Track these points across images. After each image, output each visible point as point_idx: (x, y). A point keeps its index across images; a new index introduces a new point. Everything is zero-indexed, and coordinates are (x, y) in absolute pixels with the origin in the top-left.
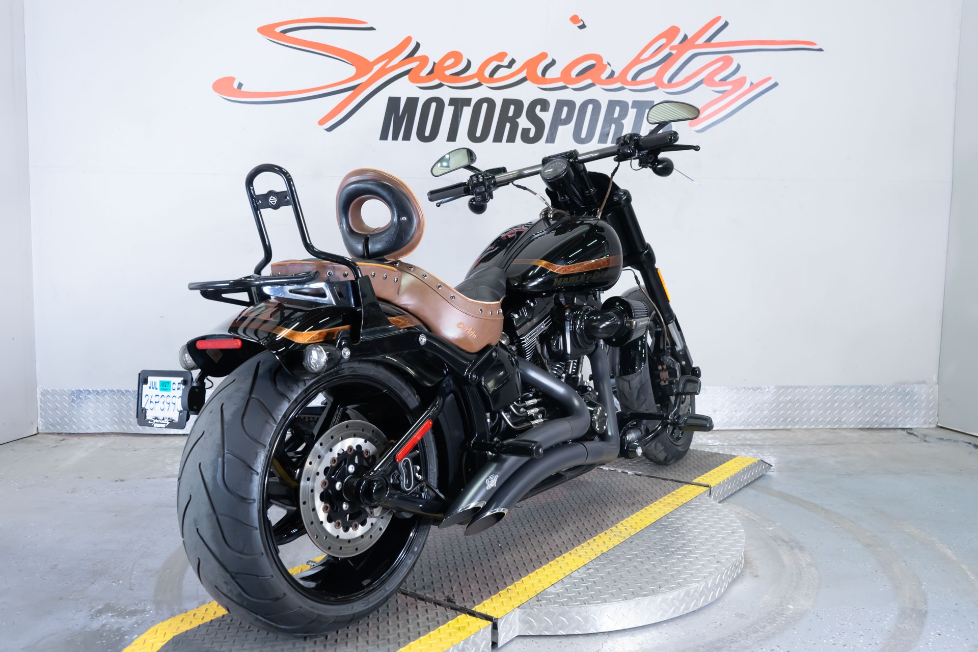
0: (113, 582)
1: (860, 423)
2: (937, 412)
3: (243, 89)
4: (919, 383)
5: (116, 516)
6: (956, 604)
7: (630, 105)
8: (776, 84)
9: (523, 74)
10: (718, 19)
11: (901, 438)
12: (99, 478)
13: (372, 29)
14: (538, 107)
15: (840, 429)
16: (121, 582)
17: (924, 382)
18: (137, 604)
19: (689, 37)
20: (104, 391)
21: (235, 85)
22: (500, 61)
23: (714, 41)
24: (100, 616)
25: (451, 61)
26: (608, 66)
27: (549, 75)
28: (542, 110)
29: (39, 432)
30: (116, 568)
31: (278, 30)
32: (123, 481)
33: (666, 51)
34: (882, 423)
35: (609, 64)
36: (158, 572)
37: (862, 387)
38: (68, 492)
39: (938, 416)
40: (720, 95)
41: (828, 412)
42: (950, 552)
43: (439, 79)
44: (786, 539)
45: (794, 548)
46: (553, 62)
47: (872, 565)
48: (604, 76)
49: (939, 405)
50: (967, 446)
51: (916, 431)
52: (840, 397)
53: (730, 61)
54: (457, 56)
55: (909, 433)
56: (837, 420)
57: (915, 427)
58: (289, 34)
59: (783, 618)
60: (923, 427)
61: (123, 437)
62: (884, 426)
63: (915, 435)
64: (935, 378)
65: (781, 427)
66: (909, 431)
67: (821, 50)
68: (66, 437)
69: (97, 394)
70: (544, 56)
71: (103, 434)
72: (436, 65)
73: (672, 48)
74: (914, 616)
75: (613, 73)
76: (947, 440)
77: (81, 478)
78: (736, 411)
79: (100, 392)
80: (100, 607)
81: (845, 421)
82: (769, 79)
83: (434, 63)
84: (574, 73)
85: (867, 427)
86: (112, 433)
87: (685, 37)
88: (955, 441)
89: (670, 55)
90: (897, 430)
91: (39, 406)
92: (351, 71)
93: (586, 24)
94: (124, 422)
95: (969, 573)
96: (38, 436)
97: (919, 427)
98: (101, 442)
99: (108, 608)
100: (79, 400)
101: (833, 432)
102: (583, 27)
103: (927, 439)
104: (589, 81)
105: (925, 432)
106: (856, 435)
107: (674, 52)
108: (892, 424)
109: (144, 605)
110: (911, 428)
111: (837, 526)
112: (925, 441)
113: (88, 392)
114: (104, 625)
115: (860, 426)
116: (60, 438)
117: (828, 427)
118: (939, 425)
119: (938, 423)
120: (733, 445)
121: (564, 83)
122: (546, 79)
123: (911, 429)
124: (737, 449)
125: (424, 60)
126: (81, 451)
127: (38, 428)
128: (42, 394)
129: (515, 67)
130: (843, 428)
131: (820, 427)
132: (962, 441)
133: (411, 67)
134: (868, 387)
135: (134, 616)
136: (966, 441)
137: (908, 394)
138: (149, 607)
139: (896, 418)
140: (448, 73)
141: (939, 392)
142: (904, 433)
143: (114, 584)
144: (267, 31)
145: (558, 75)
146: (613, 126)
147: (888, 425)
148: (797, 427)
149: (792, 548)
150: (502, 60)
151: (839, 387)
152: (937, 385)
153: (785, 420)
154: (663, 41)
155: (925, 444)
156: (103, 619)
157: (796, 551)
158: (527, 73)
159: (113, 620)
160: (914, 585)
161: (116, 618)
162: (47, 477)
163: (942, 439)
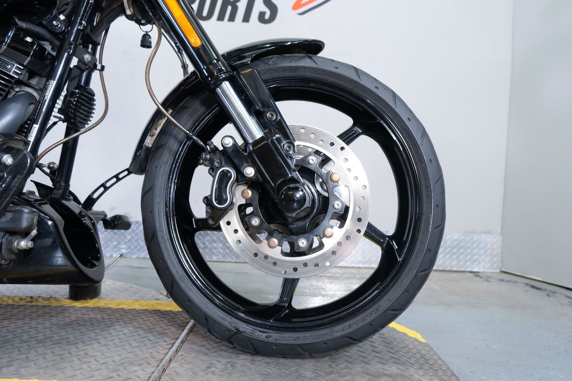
2: (501, 259)
11: (467, 279)
17: (490, 233)
34: (452, 267)
39: (502, 262)
49: (502, 253)
51: (482, 274)
57: (482, 271)
60: (489, 271)
62: (455, 269)
63: (479, 276)
64: (499, 229)
66: (476, 274)
76: (507, 281)
85: (441, 269)
88: (514, 282)
90: (466, 273)
97: (486, 271)
105: (488, 275)
108: (461, 268)
112: (488, 281)
118: (503, 270)
119: (501, 268)
123: (477, 272)
132: (521, 283)
136: (524, 282)
137: (476, 241)
139: (465, 263)
141: (502, 241)
142: (471, 275)
146: (229, 8)
147: (458, 268)
152: (501, 236)
155: (486, 283)
163: (502, 280)
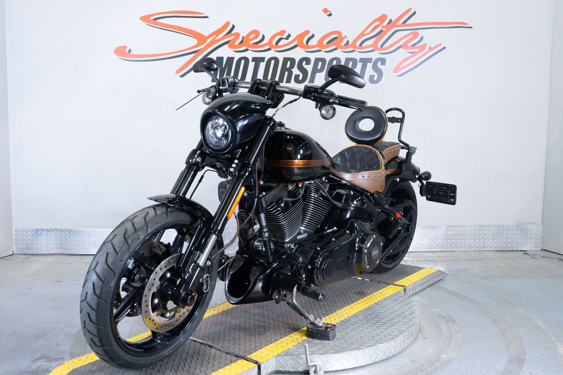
0: (48, 341)
1: (495, 247)
2: (542, 241)
3: (132, 53)
4: (530, 224)
5: (53, 302)
6: (543, 355)
7: (358, 60)
8: (444, 48)
9: (295, 43)
10: (410, 9)
11: (520, 257)
12: (46, 280)
13: (206, 17)
14: (304, 63)
15: (484, 251)
16: (52, 341)
17: (534, 223)
18: (60, 354)
19: (393, 21)
20: (51, 229)
21: (127, 51)
22: (282, 36)
23: (408, 23)
24: (38, 361)
25: (253, 36)
26: (345, 38)
27: (310, 43)
28: (306, 64)
29: (14, 253)
30: (50, 333)
31: (152, 18)
32: (60, 282)
33: (379, 29)
34: (509, 247)
35: (345, 37)
36: (74, 335)
37: (497, 226)
38: (27, 289)
39: (542, 243)
40: (412, 54)
41: (477, 241)
42: (542, 324)
43: (246, 46)
44: (445, 316)
45: (450, 321)
46: (313, 36)
47: (495, 332)
48: (343, 44)
49: (543, 237)
50: (559, 261)
51: (529, 252)
52: (484, 232)
53: (416, 35)
54: (256, 33)
55: (525, 253)
56: (482, 246)
57: (529, 249)
58: (158, 21)
59: (439, 363)
60: (533, 250)
61: (63, 256)
62: (510, 249)
63: (528, 255)
64: (540, 221)
65: (449, 250)
66: (525, 252)
67: (471, 27)
68: (29, 256)
69: (47, 231)
70: (307, 32)
71: (51, 254)
72: (244, 38)
73: (383, 27)
74: (517, 362)
75: (348, 42)
76: (547, 257)
77: (35, 280)
78: (422, 240)
79: (49, 230)
80: (38, 356)
81: (487, 246)
82: (441, 44)
83: (243, 37)
84: (325, 42)
85: (500, 249)
86: (56, 254)
87: (391, 20)
88: (552, 258)
89: (381, 31)
90: (518, 251)
91: (14, 238)
92: (195, 42)
93: (332, 13)
94: (63, 247)
95: (552, 337)
96: (13, 255)
97: (531, 250)
98: (50, 259)
99: (43, 357)
100: (37, 235)
101: (479, 253)
102: (330, 15)
103: (535, 257)
104: (334, 47)
105: (534, 253)
106: (493, 254)
107: (384, 29)
108: (515, 248)
109: (64, 355)
110: (526, 250)
111: (476, 308)
112: (534, 258)
113: (42, 230)
114: (39, 367)
115: (496, 249)
116: (26, 256)
117: (477, 249)
118: (543, 248)
119: (542, 247)
120: (420, 260)
121: (319, 48)
122: (309, 46)
124: (421, 263)
125: (237, 35)
126: (37, 265)
127: (13, 251)
128: (16, 231)
129: (291, 39)
130: (486, 251)
131: (472, 250)
132: (556, 258)
133: (230, 40)
134: (500, 226)
135: (58, 361)
136: (558, 258)
137: (524, 230)
138: (67, 356)
139: (517, 244)
140: (251, 42)
141: (543, 229)
142: (522, 253)
143: (48, 342)
144: (145, 19)
145: (316, 43)
147: (512, 248)
148: (458, 250)
149: (448, 321)
150: (283, 35)
151: (483, 226)
152: (542, 225)
153: (451, 246)
154: (378, 23)
155: (533, 260)
156: (39, 363)
157: (450, 323)
158: (298, 42)
159: (45, 364)
160: (519, 343)
161: (47, 362)
162: (16, 280)
163: (544, 257)
